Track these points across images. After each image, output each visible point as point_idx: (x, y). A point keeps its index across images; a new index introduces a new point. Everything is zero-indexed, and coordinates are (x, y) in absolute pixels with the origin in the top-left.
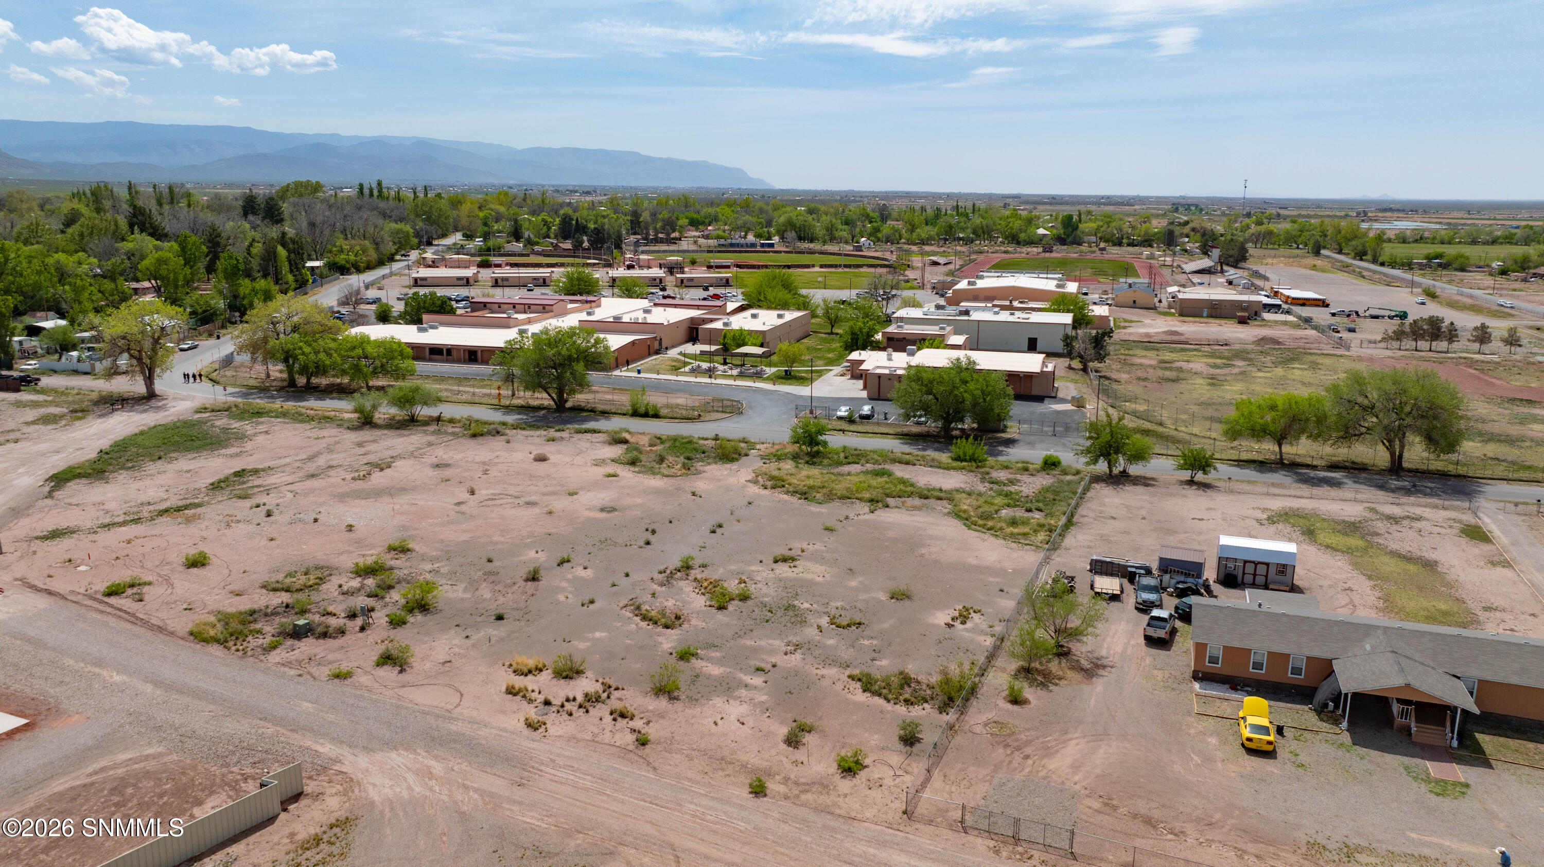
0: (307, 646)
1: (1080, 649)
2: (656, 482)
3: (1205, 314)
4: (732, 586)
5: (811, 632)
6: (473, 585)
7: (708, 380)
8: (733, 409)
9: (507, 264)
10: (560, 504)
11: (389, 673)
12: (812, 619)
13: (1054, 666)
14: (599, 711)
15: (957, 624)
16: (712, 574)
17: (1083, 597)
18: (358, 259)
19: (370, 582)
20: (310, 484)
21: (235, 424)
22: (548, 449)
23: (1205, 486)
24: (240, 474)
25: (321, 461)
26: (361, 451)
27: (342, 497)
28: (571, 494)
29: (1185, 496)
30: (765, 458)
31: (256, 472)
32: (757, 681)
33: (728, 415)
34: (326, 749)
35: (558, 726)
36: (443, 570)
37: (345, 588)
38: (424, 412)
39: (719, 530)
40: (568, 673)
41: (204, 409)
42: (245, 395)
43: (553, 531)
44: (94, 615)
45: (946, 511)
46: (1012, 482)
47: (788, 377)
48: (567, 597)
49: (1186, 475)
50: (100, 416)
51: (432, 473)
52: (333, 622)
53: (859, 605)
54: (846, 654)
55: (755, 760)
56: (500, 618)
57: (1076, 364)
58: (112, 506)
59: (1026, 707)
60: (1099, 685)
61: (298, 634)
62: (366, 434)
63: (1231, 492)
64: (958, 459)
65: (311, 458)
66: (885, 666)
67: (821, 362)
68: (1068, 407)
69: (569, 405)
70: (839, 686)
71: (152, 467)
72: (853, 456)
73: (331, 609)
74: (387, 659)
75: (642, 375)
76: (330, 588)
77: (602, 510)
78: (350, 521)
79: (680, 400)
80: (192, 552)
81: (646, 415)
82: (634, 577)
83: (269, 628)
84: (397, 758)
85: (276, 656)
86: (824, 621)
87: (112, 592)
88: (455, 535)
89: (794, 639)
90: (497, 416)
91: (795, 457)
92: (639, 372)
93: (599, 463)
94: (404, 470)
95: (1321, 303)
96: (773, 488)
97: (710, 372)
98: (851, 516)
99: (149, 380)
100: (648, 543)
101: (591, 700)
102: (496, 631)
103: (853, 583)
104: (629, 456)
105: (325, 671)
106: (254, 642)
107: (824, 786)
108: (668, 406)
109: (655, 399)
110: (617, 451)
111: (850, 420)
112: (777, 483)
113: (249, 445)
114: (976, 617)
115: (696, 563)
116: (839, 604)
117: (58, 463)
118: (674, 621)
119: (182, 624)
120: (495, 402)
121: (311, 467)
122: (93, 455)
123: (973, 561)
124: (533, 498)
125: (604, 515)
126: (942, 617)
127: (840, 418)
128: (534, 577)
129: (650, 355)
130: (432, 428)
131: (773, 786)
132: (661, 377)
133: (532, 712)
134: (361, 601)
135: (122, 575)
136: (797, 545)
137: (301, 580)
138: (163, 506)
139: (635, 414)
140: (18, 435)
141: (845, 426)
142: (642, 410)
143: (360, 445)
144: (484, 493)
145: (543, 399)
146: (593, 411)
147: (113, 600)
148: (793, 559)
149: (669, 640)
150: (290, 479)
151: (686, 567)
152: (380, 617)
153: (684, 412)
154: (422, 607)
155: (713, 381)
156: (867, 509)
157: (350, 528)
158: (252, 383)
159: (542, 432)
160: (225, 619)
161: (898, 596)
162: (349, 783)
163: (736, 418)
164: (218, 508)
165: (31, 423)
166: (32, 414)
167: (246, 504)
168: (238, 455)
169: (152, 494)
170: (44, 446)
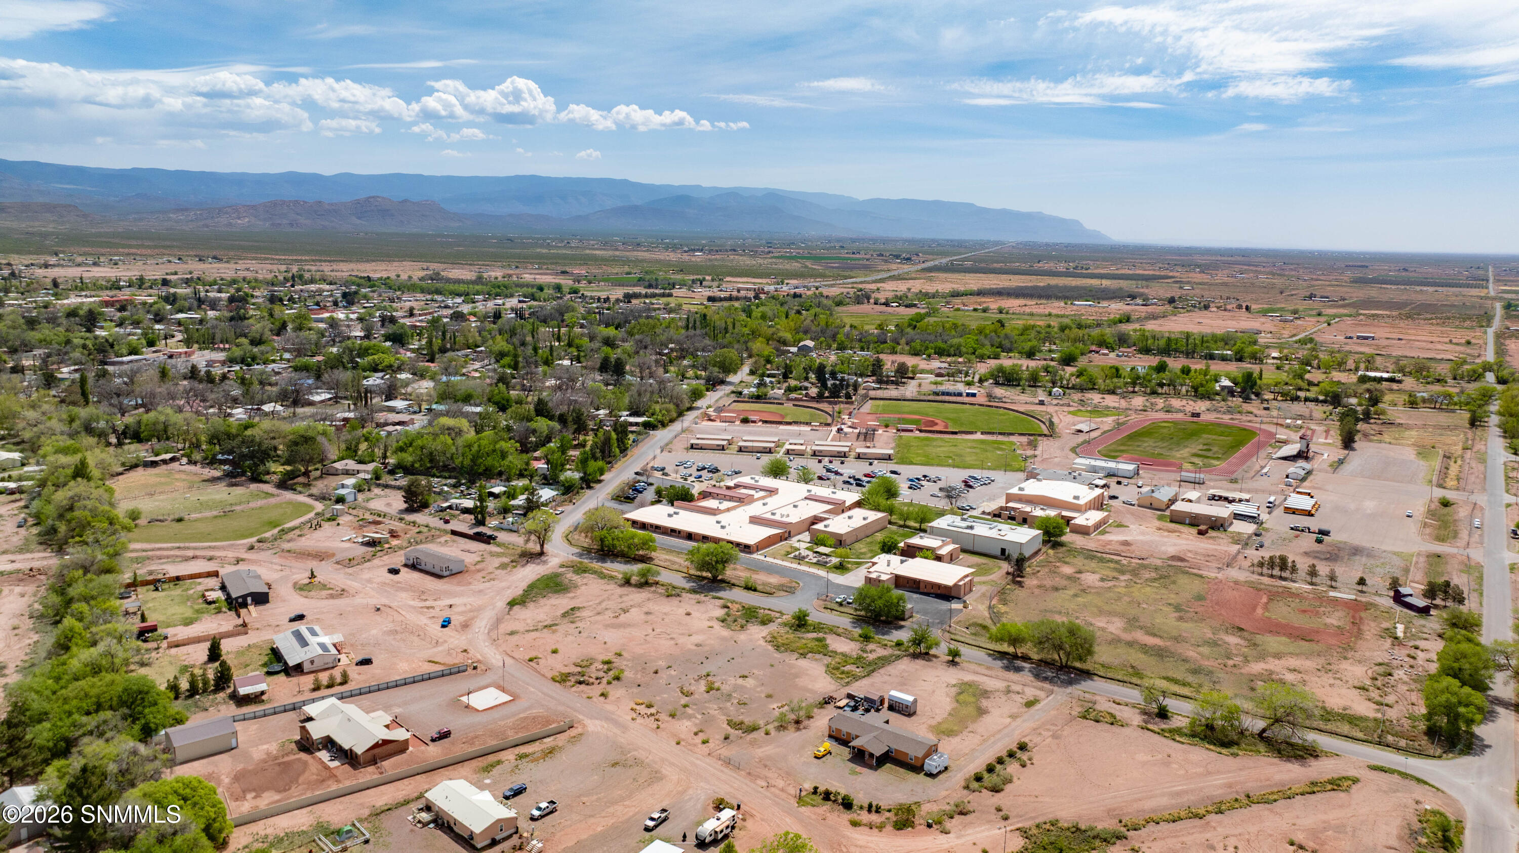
0: (582, 687)
3: (1187, 522)
4: (717, 684)
5: (728, 705)
6: (636, 673)
8: (792, 589)
11: (602, 699)
12: (732, 701)
13: (791, 726)
14: (652, 718)
16: (714, 679)
17: (830, 706)
18: (664, 418)
19: (606, 667)
20: (597, 617)
21: (575, 578)
22: (693, 608)
24: (572, 609)
25: (604, 605)
26: (620, 600)
27: (607, 626)
28: (689, 635)
29: (937, 668)
30: (780, 624)
31: (579, 608)
32: (699, 717)
33: (787, 594)
34: (581, 717)
35: (640, 720)
36: (630, 668)
37: (598, 668)
39: (732, 660)
40: (650, 706)
41: (562, 566)
42: (581, 557)
44: (525, 668)
48: (663, 682)
49: (950, 658)
50: (523, 566)
51: (643, 617)
52: (591, 680)
53: (752, 697)
54: (732, 714)
55: (682, 735)
56: (639, 685)
57: (1012, 571)
58: (529, 621)
59: (768, 736)
61: (580, 683)
63: (961, 669)
64: (860, 636)
65: (600, 603)
66: (739, 718)
69: (719, 578)
70: (722, 721)
71: (542, 601)
72: (818, 628)
73: (592, 676)
74: (602, 695)
75: (767, 559)
76: (593, 667)
77: (696, 645)
78: (606, 640)
79: (773, 580)
80: (554, 647)
81: (750, 589)
82: (689, 676)
83: (573, 679)
84: (597, 722)
85: (574, 689)
86: (735, 702)
87: (531, 660)
88: (639, 650)
89: (721, 707)
90: (682, 583)
91: (792, 626)
92: (765, 557)
93: (709, 619)
94: (633, 615)
96: (769, 642)
97: (802, 559)
98: (787, 660)
99: (542, 546)
100: (701, 664)
101: (652, 715)
102: (636, 690)
104: (723, 617)
105: (585, 696)
106: (568, 684)
107: (695, 745)
108: (764, 584)
109: (761, 578)
112: (772, 639)
113: (579, 592)
115: (712, 674)
116: (746, 696)
117: (510, 594)
118: (688, 694)
119: (550, 675)
120: (688, 572)
121: (599, 609)
122: (521, 592)
125: (695, 648)
126: (775, 706)
127: (837, 602)
128: (656, 672)
129: (781, 541)
130: (653, 588)
131: (681, 742)
132: (775, 561)
133: (634, 715)
134: (601, 674)
135: (533, 654)
136: (755, 670)
137: (585, 663)
138: (545, 623)
139: (746, 587)
140: (492, 576)
141: (836, 607)
142: (750, 585)
144: (658, 631)
145: (707, 574)
146: (728, 583)
147: (531, 663)
149: (684, 700)
150: (590, 614)
151: (707, 677)
152: (605, 681)
153: (769, 589)
154: (617, 678)
157: (605, 643)
158: (584, 546)
159: (697, 596)
160: (562, 674)
162: (584, 726)
163: (789, 596)
164: (565, 627)
165: (497, 568)
166: (497, 562)
167: (574, 626)
168: (573, 598)
169: (542, 617)
170: (504, 584)
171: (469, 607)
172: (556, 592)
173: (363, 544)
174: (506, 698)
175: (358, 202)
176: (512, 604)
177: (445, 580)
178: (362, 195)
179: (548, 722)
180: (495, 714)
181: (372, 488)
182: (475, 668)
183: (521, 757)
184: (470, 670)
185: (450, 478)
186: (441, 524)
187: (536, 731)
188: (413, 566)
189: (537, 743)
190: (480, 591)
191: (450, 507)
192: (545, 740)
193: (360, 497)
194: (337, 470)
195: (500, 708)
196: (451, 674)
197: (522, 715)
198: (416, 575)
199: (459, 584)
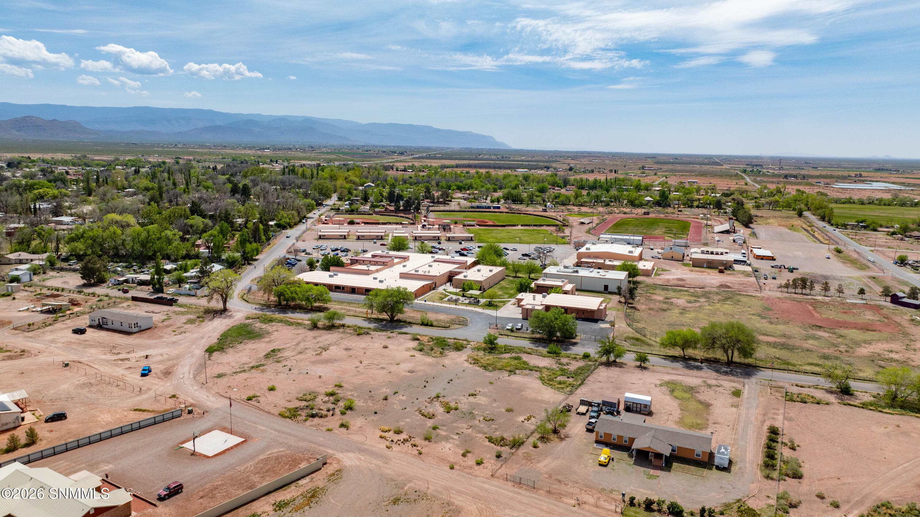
0: (317, 420)
1: (563, 432)
2: (429, 360)
3: (705, 266)
4: (453, 405)
5: (476, 422)
6: (365, 401)
7: (454, 306)
8: (463, 323)
9: (362, 223)
10: (394, 368)
11: (344, 430)
12: (478, 418)
13: (552, 436)
14: (408, 444)
15: (526, 421)
16: (446, 400)
17: (573, 413)
18: (290, 221)
19: (332, 398)
20: (300, 356)
21: (264, 326)
22: (387, 342)
23: (645, 368)
24: (273, 351)
25: (302, 346)
26: (316, 341)
27: (314, 363)
28: (397, 364)
29: (634, 373)
30: (473, 349)
31: (279, 350)
32: (456, 437)
33: (461, 326)
35: (396, 448)
36: (355, 395)
37: (324, 400)
38: (337, 322)
39: (451, 382)
40: (398, 431)
41: (248, 318)
42: (262, 310)
43: (391, 380)
44: (247, 407)
45: (537, 376)
46: (568, 364)
47: (490, 305)
48: (397, 407)
49: (638, 363)
50: (210, 320)
51: (345, 353)
52: (323, 413)
53: (495, 413)
54: (486, 430)
55: (452, 460)
56: (376, 413)
57: (623, 300)
58: (233, 364)
59: (537, 449)
60: (564, 443)
61: (312, 416)
62: (316, 333)
63: (654, 371)
64: (549, 352)
65: (298, 344)
66: (497, 434)
67: (506, 296)
68: (608, 326)
69: (395, 318)
70: (482, 440)
72: (508, 349)
73: (321, 408)
74: (342, 426)
75: (427, 303)
76: (319, 399)
77: (409, 372)
78: (319, 374)
79: (442, 317)
80: (269, 385)
81: (427, 325)
82: (420, 400)
83: (303, 414)
85: (308, 423)
86: (481, 418)
87: (249, 399)
88: (357, 381)
89: (470, 424)
90: (366, 324)
91: (484, 350)
92: (425, 301)
93: (408, 350)
94: (334, 351)
95: (771, 258)
96: (474, 364)
97: (456, 301)
98: (501, 377)
99: (223, 302)
100: (425, 387)
101: (406, 441)
102: (375, 418)
103: (495, 405)
104: (419, 347)
105: (324, 429)
106: (301, 418)
107: (471, 468)
108: (436, 320)
109: (431, 317)
110: (415, 344)
111: (512, 330)
112: (476, 362)
113: (272, 337)
114: (533, 419)
115: (441, 395)
116: (488, 413)
117: (205, 343)
118: (432, 416)
119: (276, 412)
120: (365, 316)
121: (299, 348)
123: (540, 398)
124: (384, 366)
125: (409, 374)
126: (521, 419)
127: (508, 329)
128: (386, 399)
129: (430, 290)
130: (341, 330)
131: (456, 467)
132: (435, 304)
133: (388, 444)
134: (331, 406)
135: (249, 394)
136: (478, 389)
137: (309, 397)
138: (251, 365)
139: (423, 324)
141: (509, 333)
142: (426, 322)
143: (315, 338)
144: (365, 363)
145: (385, 316)
146: (405, 322)
147: (250, 402)
148: (476, 395)
149: (430, 423)
150: (293, 354)
151: (438, 397)
152: (337, 412)
153: (443, 324)
154: (350, 408)
155: (457, 307)
156: (507, 375)
157: (320, 377)
158: (262, 302)
159: (384, 333)
161: (509, 410)
162: (338, 461)
163: (464, 328)
164: (271, 367)
165: (186, 323)
166: (184, 319)
167: (280, 365)
168: (269, 342)
169: (245, 359)
170: (196, 335)
171: (166, 356)
172: (251, 338)
173: (42, 312)
174: (236, 440)
175: (16, 120)
176: (210, 351)
177: (135, 335)
178: (19, 116)
179: (295, 462)
180: (229, 459)
181: (47, 272)
182: (190, 412)
183: (280, 506)
184: (185, 415)
185: (121, 262)
186: (120, 294)
187: (285, 474)
188: (100, 326)
189: (293, 487)
190: (174, 343)
191: (126, 281)
192: (301, 482)
193: (36, 279)
194: (10, 260)
195: (233, 452)
196: (164, 421)
197: (262, 457)
198: (103, 334)
199: (150, 338)
